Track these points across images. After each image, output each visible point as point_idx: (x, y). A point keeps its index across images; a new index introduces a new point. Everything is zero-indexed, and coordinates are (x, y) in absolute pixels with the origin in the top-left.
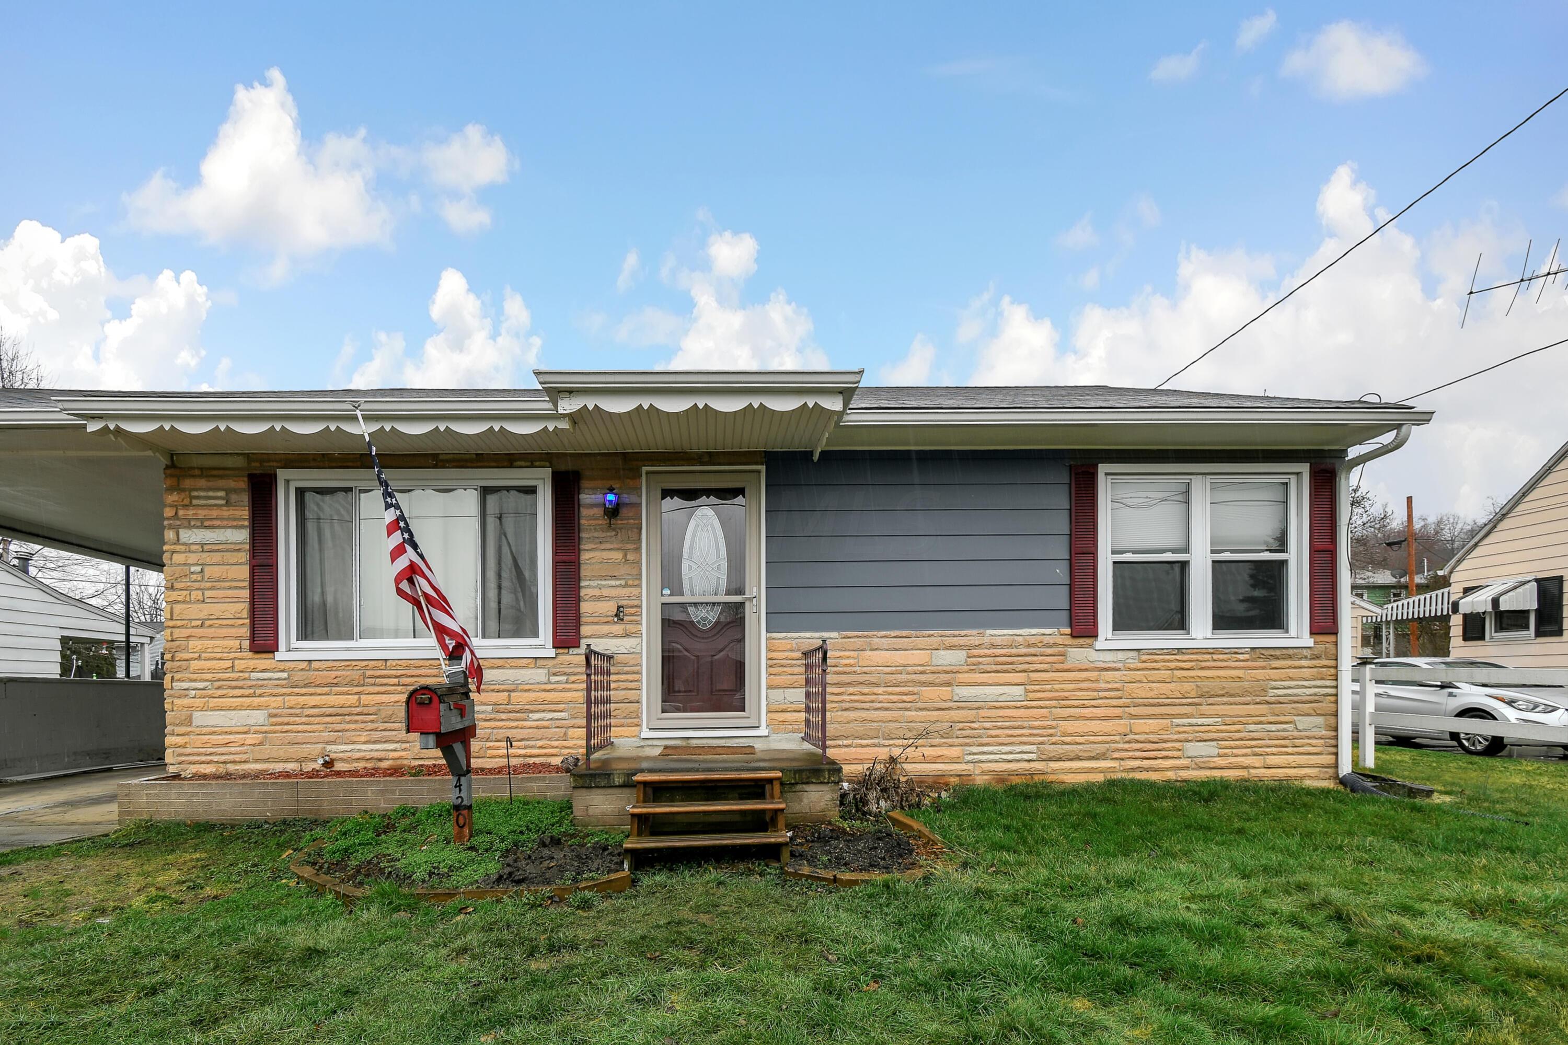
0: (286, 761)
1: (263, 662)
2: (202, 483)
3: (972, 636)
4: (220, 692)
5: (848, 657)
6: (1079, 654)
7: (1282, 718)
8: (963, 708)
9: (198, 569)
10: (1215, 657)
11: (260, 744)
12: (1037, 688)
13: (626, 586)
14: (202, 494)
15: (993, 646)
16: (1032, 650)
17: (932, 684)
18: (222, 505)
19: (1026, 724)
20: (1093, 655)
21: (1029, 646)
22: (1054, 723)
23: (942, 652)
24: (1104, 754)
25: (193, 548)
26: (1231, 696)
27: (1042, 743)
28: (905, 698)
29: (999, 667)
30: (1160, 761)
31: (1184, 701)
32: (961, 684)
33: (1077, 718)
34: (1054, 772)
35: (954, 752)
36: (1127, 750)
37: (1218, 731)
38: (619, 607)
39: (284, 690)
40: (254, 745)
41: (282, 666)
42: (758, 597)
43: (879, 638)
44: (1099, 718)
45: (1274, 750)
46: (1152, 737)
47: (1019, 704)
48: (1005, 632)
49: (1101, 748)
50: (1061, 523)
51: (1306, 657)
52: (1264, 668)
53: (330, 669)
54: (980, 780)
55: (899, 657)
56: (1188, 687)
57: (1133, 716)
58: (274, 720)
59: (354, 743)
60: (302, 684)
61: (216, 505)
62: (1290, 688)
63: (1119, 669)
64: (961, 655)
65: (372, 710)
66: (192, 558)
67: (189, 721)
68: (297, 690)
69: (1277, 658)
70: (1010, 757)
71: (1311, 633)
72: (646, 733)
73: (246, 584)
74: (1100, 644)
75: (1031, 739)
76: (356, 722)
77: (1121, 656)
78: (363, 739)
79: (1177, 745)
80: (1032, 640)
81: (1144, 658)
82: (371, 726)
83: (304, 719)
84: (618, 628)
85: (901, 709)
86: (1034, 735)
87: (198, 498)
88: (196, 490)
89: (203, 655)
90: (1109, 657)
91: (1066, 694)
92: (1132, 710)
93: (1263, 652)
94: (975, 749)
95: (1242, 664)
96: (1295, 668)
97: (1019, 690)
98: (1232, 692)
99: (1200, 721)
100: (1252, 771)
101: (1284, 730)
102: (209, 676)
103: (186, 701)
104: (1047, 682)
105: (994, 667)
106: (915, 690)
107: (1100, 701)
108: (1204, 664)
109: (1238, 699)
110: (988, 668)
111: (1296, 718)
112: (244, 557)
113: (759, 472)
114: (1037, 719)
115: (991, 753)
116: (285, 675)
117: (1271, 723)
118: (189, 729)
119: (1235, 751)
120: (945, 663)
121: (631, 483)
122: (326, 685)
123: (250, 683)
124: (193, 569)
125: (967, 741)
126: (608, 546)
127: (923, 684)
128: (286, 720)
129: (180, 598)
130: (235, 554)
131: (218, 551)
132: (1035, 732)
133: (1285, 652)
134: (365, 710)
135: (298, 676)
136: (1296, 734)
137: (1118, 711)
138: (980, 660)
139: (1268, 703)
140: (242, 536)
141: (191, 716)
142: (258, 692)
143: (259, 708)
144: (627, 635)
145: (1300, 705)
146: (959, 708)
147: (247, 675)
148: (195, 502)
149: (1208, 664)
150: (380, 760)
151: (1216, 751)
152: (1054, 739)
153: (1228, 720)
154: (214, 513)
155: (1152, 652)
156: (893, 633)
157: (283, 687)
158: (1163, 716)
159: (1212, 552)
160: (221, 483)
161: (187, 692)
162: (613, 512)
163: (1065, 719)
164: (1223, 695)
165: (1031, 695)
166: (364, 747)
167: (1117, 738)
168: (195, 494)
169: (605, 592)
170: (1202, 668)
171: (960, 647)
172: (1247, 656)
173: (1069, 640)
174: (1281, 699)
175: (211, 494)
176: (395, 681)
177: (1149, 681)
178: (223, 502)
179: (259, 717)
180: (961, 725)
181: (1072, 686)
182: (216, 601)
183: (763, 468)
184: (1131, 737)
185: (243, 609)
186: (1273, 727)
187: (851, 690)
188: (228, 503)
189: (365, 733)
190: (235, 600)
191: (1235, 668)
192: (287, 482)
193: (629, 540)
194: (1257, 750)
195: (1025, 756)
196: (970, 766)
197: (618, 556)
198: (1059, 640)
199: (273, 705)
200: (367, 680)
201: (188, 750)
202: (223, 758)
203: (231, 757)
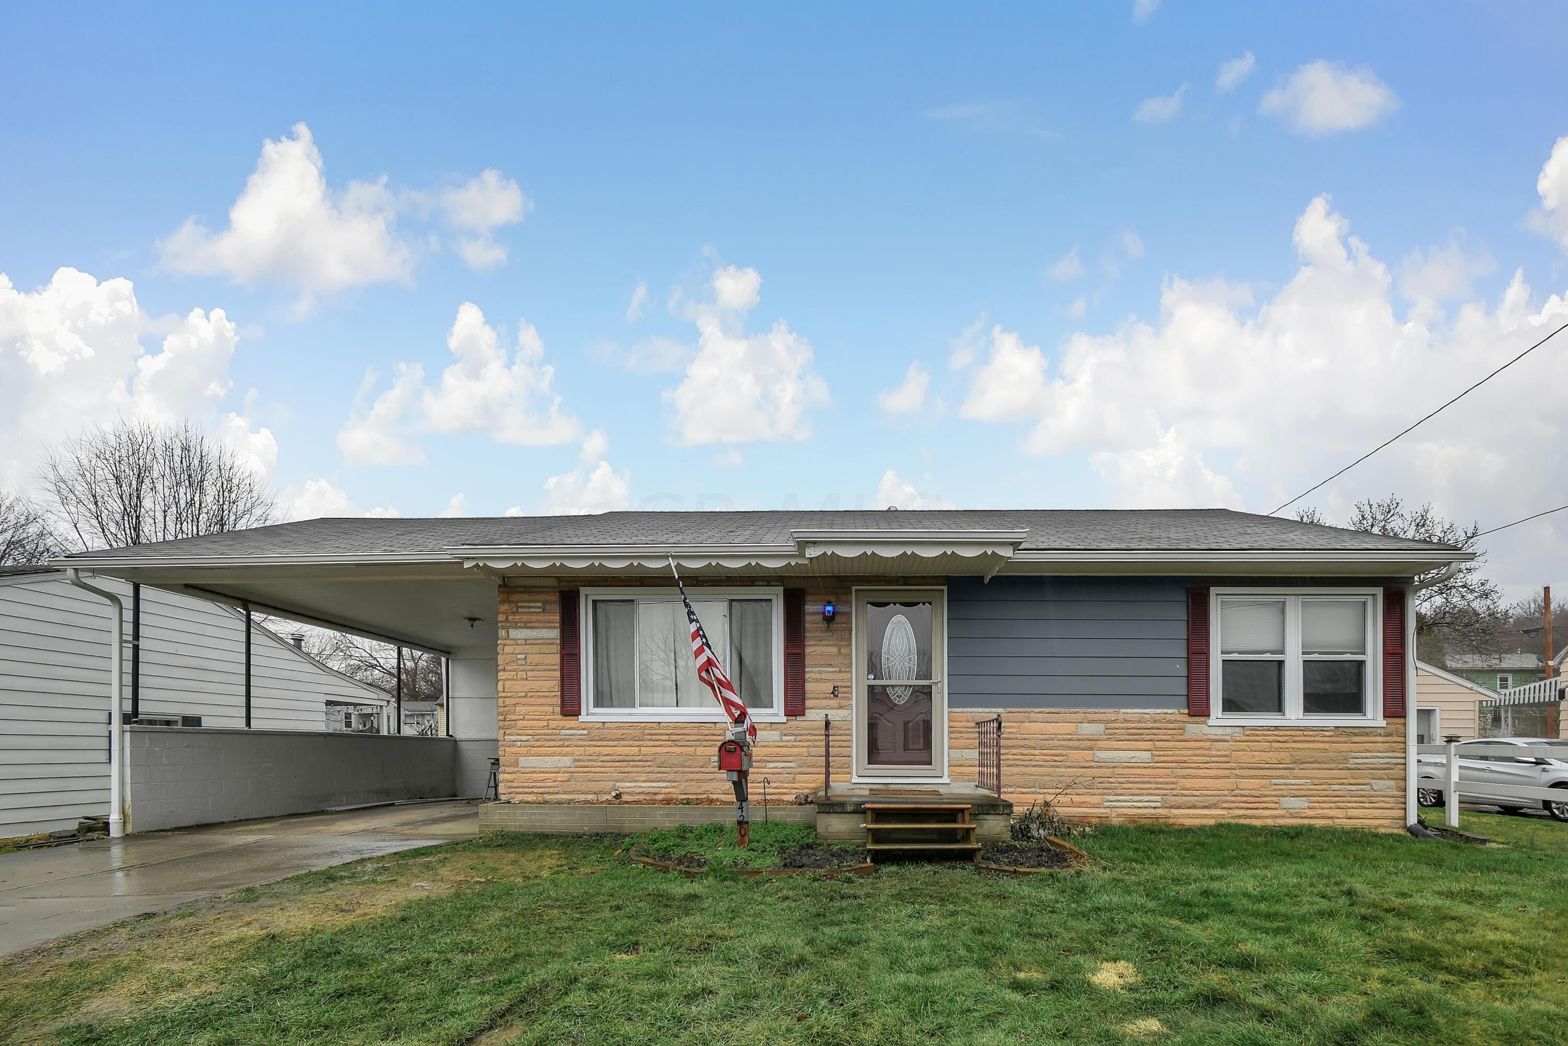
0: (587, 793)
1: (570, 722)
2: (526, 596)
3: (1109, 713)
4: (539, 743)
5: (1012, 727)
6: (1195, 728)
7: (1360, 781)
8: (1102, 767)
9: (523, 656)
10: (1305, 733)
11: (568, 781)
12: (1161, 753)
13: (840, 671)
14: (526, 604)
15: (1126, 721)
16: (1157, 725)
17: (1077, 748)
18: (540, 612)
19: (1152, 780)
20: (1207, 730)
21: (1155, 722)
22: (1175, 780)
23: (1086, 725)
24: (1215, 804)
25: (519, 642)
26: (1318, 763)
27: (1165, 795)
28: (1056, 758)
29: (1130, 737)
30: (1260, 811)
31: (1280, 766)
32: (1100, 749)
33: (1194, 777)
34: (1175, 817)
35: (1096, 799)
36: (1234, 802)
37: (1308, 790)
38: (834, 687)
39: (585, 743)
40: (563, 782)
41: (583, 726)
42: (942, 682)
43: (1036, 713)
44: (1211, 778)
45: (1354, 805)
46: (1254, 792)
47: (1147, 765)
48: (1136, 711)
49: (1213, 800)
50: (1181, 631)
51: (1380, 735)
52: (1345, 742)
53: (618, 728)
54: (1116, 821)
55: (1051, 728)
56: (1283, 755)
57: (1238, 777)
58: (577, 763)
59: (635, 781)
60: (598, 738)
61: (535, 612)
62: (1367, 758)
63: (1227, 741)
64: (1101, 727)
65: (649, 758)
66: (518, 649)
67: (516, 764)
68: (594, 743)
69: (1357, 735)
70: (1140, 804)
71: (1384, 717)
72: (855, 779)
73: (558, 667)
74: (1212, 721)
75: (1157, 792)
76: (637, 766)
77: (1228, 730)
78: (643, 779)
79: (1275, 799)
80: (1158, 717)
81: (1247, 732)
82: (648, 769)
83: (600, 764)
84: (834, 703)
85: (1053, 766)
86: (1159, 789)
87: (522, 607)
88: (520, 602)
89: (526, 717)
90: (1219, 731)
91: (1185, 758)
92: (1237, 772)
93: (1345, 730)
94: (1111, 798)
95: (1327, 739)
96: (1371, 743)
97: (1146, 755)
98: (1320, 760)
99: (1293, 781)
100: (1336, 820)
101: (1362, 790)
102: (531, 732)
103: (514, 750)
104: (1169, 749)
105: (1127, 737)
106: (1064, 752)
107: (1212, 764)
108: (1296, 738)
109: (1324, 766)
110: (1122, 737)
111: (1371, 781)
112: (556, 648)
113: (943, 591)
114: (1161, 777)
115: (1125, 801)
116: (586, 732)
117: (1351, 784)
118: (516, 769)
119: (1322, 805)
120: (1088, 733)
121: (843, 598)
122: (616, 740)
123: (560, 737)
124: (519, 657)
125: (1105, 791)
126: (826, 643)
127: (1071, 748)
128: (586, 764)
129: (510, 677)
130: (549, 646)
131: (537, 644)
132: (1159, 786)
133: (1362, 730)
134: (644, 758)
135: (595, 733)
136: (1372, 793)
137: (1226, 772)
138: (1116, 731)
139: (1348, 769)
140: (555, 634)
141: (517, 761)
142: (566, 743)
143: (566, 755)
144: (841, 708)
145: (1375, 771)
146: (1099, 767)
147: (558, 731)
148: (520, 610)
149: (1300, 738)
151: (1307, 805)
152: (1175, 792)
153: (1316, 781)
154: (534, 618)
155: (1254, 728)
156: (1047, 710)
157: (583, 740)
158: (1263, 777)
159: (1303, 653)
160: (539, 597)
161: (514, 743)
162: (829, 619)
163: (1184, 777)
164: (1312, 763)
165: (1157, 759)
166: (642, 784)
167: (1226, 792)
168: (520, 604)
169: (824, 676)
170: (1295, 742)
171: (1100, 721)
172: (1332, 733)
173: (1187, 718)
174: (1359, 766)
175: (532, 604)
176: (667, 737)
177: (1252, 751)
178: (541, 610)
179: (567, 761)
180: (1101, 780)
181: (1190, 753)
182: (536, 679)
183: (945, 588)
184: (1237, 792)
185: (555, 685)
186: (1353, 788)
187: (1014, 751)
188: (544, 611)
189: (645, 775)
190: (550, 679)
191: (1322, 742)
192: (587, 596)
193: (842, 639)
194: (1340, 804)
195: (1152, 804)
196: (1108, 811)
197: (834, 650)
198: (1179, 718)
199: (577, 753)
200: (645, 737)
201: (516, 784)
202: (541, 790)
203: (547, 790)
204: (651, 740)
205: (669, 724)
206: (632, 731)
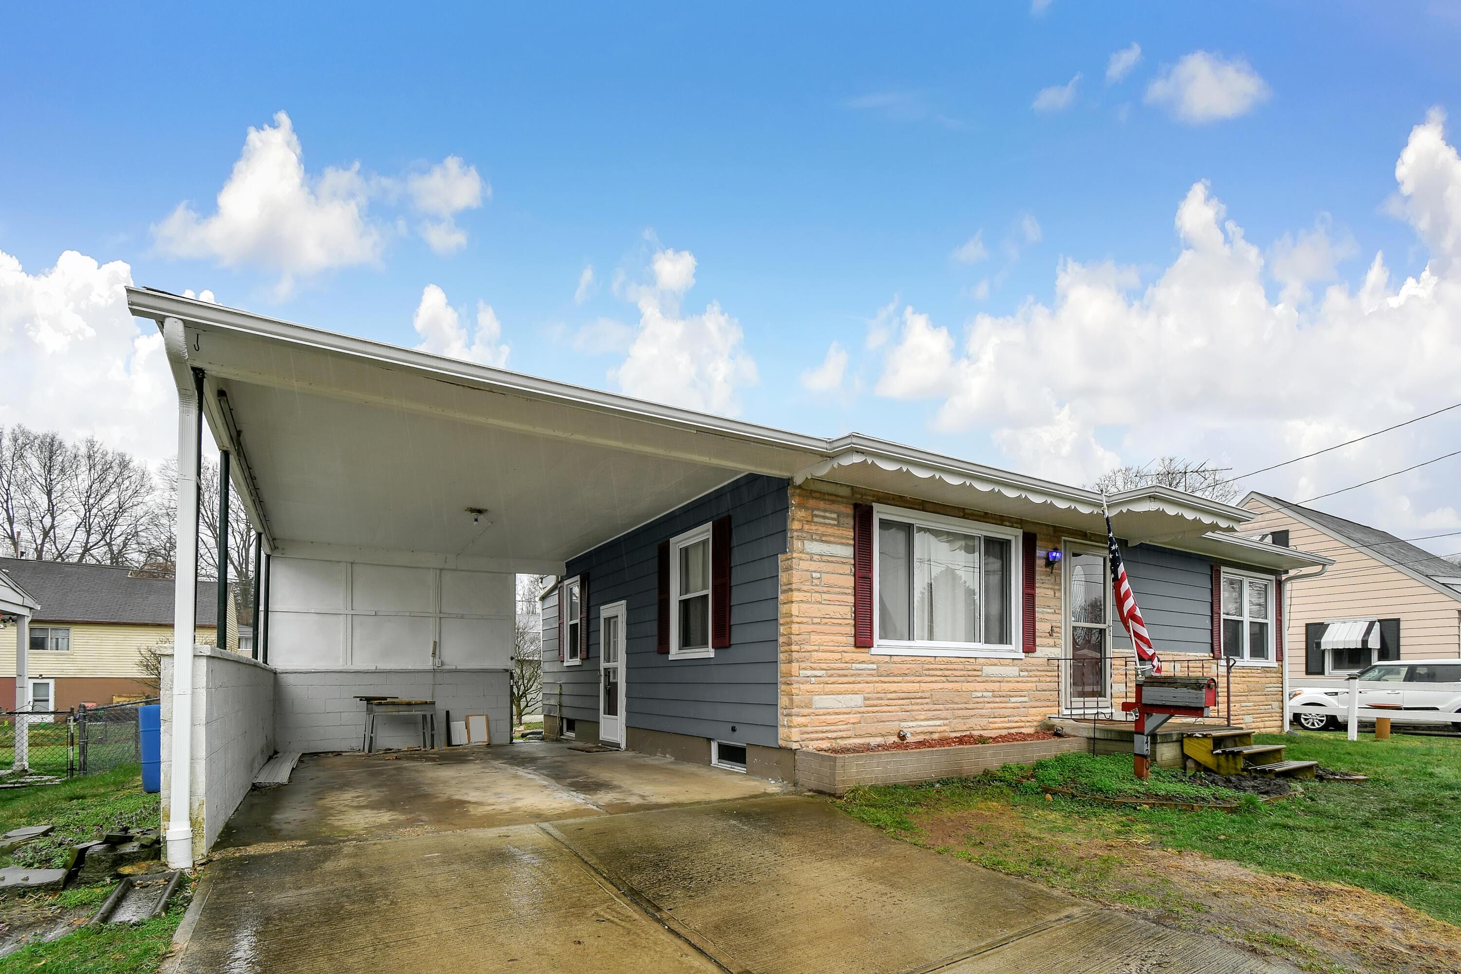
0: (875, 736)
1: (862, 655)
2: (822, 505)
3: (1182, 655)
4: (832, 679)
9: (818, 575)
11: (859, 723)
13: (1054, 613)
14: (822, 514)
15: (1189, 662)
18: (834, 525)
20: (1219, 669)
23: (1173, 664)
25: (815, 557)
38: (1052, 627)
39: (875, 679)
40: (854, 724)
41: (874, 659)
48: (1193, 654)
50: (1208, 596)
53: (903, 662)
56: (1244, 686)
58: (867, 702)
59: (916, 720)
60: (885, 673)
61: (829, 524)
63: (1225, 677)
64: (1179, 666)
65: (927, 695)
66: (813, 566)
67: (808, 705)
68: (882, 679)
71: (1276, 660)
72: (1064, 711)
73: (851, 591)
74: (1221, 662)
76: (917, 704)
78: (922, 717)
82: (926, 707)
83: (887, 702)
84: (1051, 641)
87: (817, 516)
88: (816, 510)
89: (821, 648)
95: (1259, 675)
100: (1261, 729)
101: (1269, 709)
102: (824, 666)
103: (809, 687)
107: (1221, 693)
112: (849, 569)
116: (874, 666)
118: (811, 711)
119: (1257, 720)
122: (900, 675)
123: (853, 672)
124: (814, 575)
126: (1047, 586)
128: (875, 702)
129: (805, 599)
130: (843, 566)
131: (832, 562)
134: (923, 695)
135: (884, 667)
136: (1272, 710)
137: (1225, 699)
138: (1184, 669)
139: (1265, 695)
140: (847, 552)
141: (811, 700)
142: (859, 679)
143: (855, 693)
144: (1055, 646)
145: (1273, 696)
147: (849, 665)
148: (815, 520)
150: (931, 733)
151: (1252, 720)
154: (830, 531)
157: (872, 675)
158: (1238, 702)
159: (1250, 616)
160: (835, 507)
161: (808, 679)
162: (1052, 564)
166: (923, 723)
168: (815, 513)
169: (1045, 616)
170: (1248, 677)
172: (1260, 671)
175: (827, 514)
177: (1234, 683)
178: (836, 523)
179: (858, 700)
182: (829, 603)
188: (838, 525)
189: (923, 713)
190: (842, 604)
192: (880, 514)
193: (1056, 583)
194: (1263, 719)
197: (1051, 593)
199: (868, 690)
200: (924, 672)
201: (809, 729)
202: (834, 735)
203: (840, 734)
204: (929, 675)
205: (943, 659)
206: (914, 666)
